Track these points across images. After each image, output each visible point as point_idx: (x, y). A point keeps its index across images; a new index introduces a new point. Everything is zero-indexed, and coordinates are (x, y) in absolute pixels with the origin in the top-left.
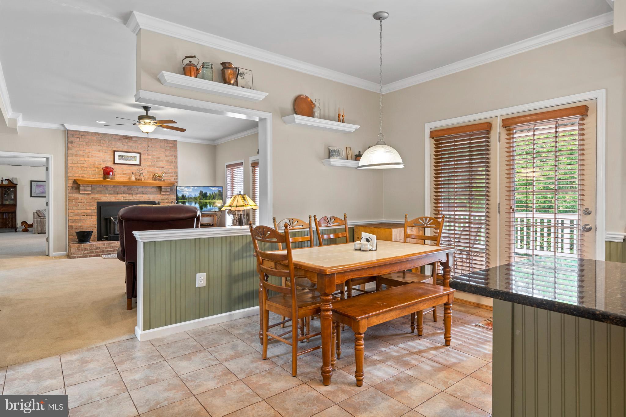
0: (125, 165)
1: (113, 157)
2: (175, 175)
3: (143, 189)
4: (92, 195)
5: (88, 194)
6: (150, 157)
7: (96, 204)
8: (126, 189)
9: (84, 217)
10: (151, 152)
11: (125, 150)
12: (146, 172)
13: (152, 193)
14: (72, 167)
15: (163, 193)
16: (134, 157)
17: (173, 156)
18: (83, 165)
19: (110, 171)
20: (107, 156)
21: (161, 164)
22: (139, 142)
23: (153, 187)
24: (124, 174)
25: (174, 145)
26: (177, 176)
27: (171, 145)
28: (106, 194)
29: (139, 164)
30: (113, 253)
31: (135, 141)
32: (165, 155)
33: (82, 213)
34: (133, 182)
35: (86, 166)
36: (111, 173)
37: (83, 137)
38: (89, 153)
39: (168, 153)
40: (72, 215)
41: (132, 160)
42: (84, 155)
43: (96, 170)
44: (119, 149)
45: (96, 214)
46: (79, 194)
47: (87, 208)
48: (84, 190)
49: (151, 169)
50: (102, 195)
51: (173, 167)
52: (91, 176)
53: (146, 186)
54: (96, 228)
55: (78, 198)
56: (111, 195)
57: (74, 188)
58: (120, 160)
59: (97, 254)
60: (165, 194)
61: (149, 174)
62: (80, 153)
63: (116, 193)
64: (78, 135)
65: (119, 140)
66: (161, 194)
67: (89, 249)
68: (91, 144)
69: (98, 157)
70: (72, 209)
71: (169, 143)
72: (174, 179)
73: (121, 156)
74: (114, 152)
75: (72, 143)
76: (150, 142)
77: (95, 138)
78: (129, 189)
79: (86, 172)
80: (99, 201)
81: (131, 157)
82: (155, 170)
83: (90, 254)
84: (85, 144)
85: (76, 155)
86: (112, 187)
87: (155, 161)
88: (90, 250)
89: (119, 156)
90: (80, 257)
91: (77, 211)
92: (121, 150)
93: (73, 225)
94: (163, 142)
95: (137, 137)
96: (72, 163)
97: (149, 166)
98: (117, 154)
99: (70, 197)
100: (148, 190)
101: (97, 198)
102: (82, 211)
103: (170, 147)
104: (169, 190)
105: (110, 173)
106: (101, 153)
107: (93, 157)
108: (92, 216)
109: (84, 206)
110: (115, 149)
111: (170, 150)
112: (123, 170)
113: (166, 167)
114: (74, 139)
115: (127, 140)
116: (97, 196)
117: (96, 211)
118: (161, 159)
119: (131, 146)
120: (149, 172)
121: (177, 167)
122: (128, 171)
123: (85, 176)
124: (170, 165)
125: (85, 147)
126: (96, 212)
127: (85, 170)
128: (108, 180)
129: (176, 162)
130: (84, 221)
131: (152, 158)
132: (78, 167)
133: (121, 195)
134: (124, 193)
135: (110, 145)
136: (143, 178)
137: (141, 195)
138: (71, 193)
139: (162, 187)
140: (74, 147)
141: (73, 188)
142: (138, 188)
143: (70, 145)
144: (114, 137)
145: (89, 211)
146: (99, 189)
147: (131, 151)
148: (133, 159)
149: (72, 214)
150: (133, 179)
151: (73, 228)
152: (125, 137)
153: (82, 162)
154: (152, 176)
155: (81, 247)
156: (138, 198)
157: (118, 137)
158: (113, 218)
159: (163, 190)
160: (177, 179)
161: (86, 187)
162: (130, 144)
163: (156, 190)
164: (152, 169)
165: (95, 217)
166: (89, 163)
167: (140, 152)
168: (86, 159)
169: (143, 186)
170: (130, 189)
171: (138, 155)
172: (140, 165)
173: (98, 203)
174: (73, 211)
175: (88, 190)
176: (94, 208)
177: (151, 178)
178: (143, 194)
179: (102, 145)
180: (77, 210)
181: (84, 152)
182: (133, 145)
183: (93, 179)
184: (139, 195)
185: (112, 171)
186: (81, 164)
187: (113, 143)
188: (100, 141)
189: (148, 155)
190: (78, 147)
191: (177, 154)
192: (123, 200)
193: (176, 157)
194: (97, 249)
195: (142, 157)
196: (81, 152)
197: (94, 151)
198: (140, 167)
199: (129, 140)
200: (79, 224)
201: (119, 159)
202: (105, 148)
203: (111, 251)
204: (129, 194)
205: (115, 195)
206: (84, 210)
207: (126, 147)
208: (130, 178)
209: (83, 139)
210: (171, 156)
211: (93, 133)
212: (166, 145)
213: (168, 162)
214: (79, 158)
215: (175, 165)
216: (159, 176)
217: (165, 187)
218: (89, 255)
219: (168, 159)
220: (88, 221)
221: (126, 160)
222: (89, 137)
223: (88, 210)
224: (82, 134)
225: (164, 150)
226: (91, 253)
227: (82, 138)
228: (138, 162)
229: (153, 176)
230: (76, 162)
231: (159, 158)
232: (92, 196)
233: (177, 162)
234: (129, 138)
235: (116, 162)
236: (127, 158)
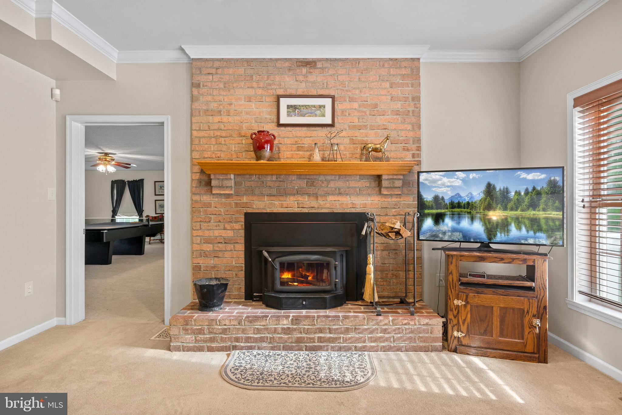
0: (300, 128)
1: (275, 110)
2: (414, 146)
3: (340, 184)
4: (235, 198)
5: (228, 196)
6: (356, 105)
7: (242, 218)
8: (303, 183)
9: (220, 245)
10: (357, 92)
11: (301, 94)
12: (347, 141)
13: (360, 193)
14: (200, 138)
15: (384, 192)
16: (320, 107)
17: (410, 99)
18: (218, 133)
19: (267, 142)
20: (264, 110)
21: (380, 120)
22: (331, 72)
23: (362, 177)
24: (299, 149)
25: (412, 70)
26: (419, 149)
27: (404, 71)
28: (262, 195)
29: (329, 122)
30: (259, 344)
31: (322, 68)
32: (389, 97)
33: (216, 237)
34: (317, 165)
35: (224, 134)
36: (268, 147)
37: (220, 71)
38: (230, 104)
39: (397, 92)
40: (198, 242)
41: (316, 116)
42: (220, 111)
43: (244, 142)
44: (289, 92)
45: (243, 240)
46: (212, 196)
47: (227, 226)
48: (221, 187)
49: (357, 133)
50: (255, 198)
51: (410, 127)
52: (234, 156)
53: (346, 175)
54: (243, 272)
55: (209, 205)
56: (272, 198)
57: (203, 183)
58: (291, 116)
59: (224, 345)
60: (391, 195)
61: (351, 146)
62: (213, 106)
63: (282, 193)
64: (210, 68)
65: (290, 70)
66: (380, 193)
67: (206, 331)
68: (235, 85)
69: (247, 113)
70: (198, 228)
71: (400, 67)
72: (413, 157)
73: (291, 106)
74: (278, 97)
75: (198, 86)
76: (355, 70)
77: (241, 71)
78: (309, 184)
79: (224, 148)
80: (250, 210)
81: (314, 106)
82: (366, 136)
83: (209, 344)
84: (222, 86)
85: (207, 112)
86: (274, 178)
87: (368, 113)
88: (210, 333)
89: (289, 107)
90: (189, 349)
91: (207, 234)
92: (294, 93)
93: (201, 262)
94: (386, 66)
95: (327, 60)
96: (200, 130)
97: (354, 127)
98: (284, 102)
99: (196, 202)
100: (352, 184)
101: (246, 205)
102: (217, 233)
103: (403, 77)
104: (399, 183)
105: (266, 146)
106: (253, 105)
107: (237, 113)
108: (236, 245)
109: (220, 221)
110: (280, 92)
111: (402, 85)
112: (296, 139)
113: (391, 126)
114: (202, 79)
115: (304, 70)
116: (245, 199)
117: (242, 232)
118: (382, 107)
119: (314, 83)
120: (352, 142)
121: (419, 127)
122: (307, 142)
123: (223, 155)
124: (403, 122)
125: (222, 93)
126: (243, 235)
127: (223, 142)
128: (262, 161)
129: (417, 114)
130: (220, 255)
131: (360, 106)
132: (211, 138)
133: (292, 198)
134: (299, 192)
135: (270, 85)
136: (339, 156)
137: (336, 198)
138: (198, 194)
139: (384, 177)
140: (202, 95)
141: (200, 182)
142: (328, 182)
143: (195, 93)
144: (279, 65)
145: (230, 234)
146: (248, 184)
147: (315, 93)
148: (318, 112)
149: (199, 238)
150: (317, 157)
151: (200, 270)
152: (301, 62)
153: (216, 126)
154: (359, 151)
155: (191, 325)
156: (328, 205)
157: (287, 64)
158: (268, 252)
159: (385, 183)
160: (419, 155)
161: (222, 180)
162: (312, 78)
163: (368, 185)
164: (360, 135)
165: (241, 247)
166: (230, 128)
167: (332, 93)
168: (225, 119)
169: (340, 175)
170: (312, 184)
171: (328, 102)
172: (332, 125)
173: (247, 215)
174: (200, 233)
175: (227, 187)
176: (240, 227)
177: (358, 156)
178: (340, 194)
179: (255, 85)
180: (208, 230)
181: (220, 105)
182: (319, 79)
183: (237, 160)
184: (330, 198)
185: (271, 142)
186: (215, 131)
187: (277, 78)
188: (252, 77)
189: (352, 100)
190: (210, 94)
191: (419, 92)
192: (297, 210)
193: (417, 99)
194: (224, 331)
195: (338, 107)
196: (216, 105)
197: (240, 99)
198: (333, 129)
199: (311, 68)
200: (212, 262)
201: (289, 115)
202: (260, 92)
203: (256, 340)
204: (309, 195)
205: (281, 198)
206: (220, 231)
207: (303, 85)
208: (310, 157)
209: (219, 76)
210: (406, 99)
211: (237, 60)
212: (392, 71)
213: (397, 115)
214: (211, 117)
215: (414, 120)
216: (375, 150)
217: (391, 177)
218: (208, 347)
219: (398, 105)
220: (228, 255)
221: (304, 115)
222: (231, 71)
223: (229, 232)
224: (217, 64)
225: (387, 85)
226: (212, 340)
227: (217, 74)
228: (328, 120)
229: (362, 150)
230: (207, 128)
231: (376, 106)
232: (235, 200)
233: (419, 113)
234: (309, 64)
235: (282, 122)
236: (305, 111)
